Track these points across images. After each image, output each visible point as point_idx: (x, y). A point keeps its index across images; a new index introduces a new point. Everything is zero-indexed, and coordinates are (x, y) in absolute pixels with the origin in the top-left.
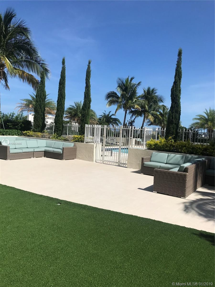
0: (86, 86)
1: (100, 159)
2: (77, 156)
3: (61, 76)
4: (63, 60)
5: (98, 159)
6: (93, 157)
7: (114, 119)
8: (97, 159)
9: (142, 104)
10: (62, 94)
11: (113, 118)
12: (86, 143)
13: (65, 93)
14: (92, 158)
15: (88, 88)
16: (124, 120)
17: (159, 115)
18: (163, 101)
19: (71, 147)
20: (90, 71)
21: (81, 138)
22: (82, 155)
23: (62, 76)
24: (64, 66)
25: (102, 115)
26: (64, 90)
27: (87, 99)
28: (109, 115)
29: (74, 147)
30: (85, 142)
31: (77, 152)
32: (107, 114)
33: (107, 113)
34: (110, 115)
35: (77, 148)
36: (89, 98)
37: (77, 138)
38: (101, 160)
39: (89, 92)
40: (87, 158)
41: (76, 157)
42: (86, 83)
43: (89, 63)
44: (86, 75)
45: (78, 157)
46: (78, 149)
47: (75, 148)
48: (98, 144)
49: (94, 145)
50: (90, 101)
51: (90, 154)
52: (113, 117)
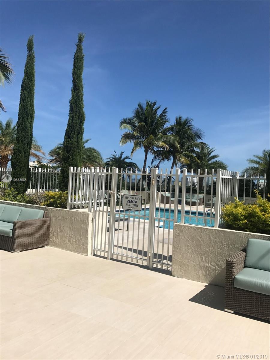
0: (74, 88)
1: (103, 249)
2: (51, 239)
3: (25, 73)
4: (28, 41)
5: (99, 248)
6: (87, 244)
7: (129, 163)
8: (96, 248)
9: (170, 140)
10: (27, 108)
11: (127, 162)
12: (71, 208)
13: (32, 106)
14: (83, 245)
15: (77, 92)
16: (144, 166)
17: (196, 158)
18: (201, 137)
19: (37, 218)
20: (83, 57)
21: (60, 197)
22: (62, 239)
23: (27, 73)
24: (32, 54)
25: (111, 158)
26: (30, 100)
27: (76, 114)
28: (121, 157)
29: (45, 218)
30: (69, 207)
31: (52, 230)
32: (118, 157)
33: (118, 155)
34: (123, 158)
35: (50, 221)
36: (80, 112)
37: (53, 197)
38: (107, 250)
39: (79, 100)
40: (72, 244)
41: (48, 242)
42: (74, 81)
43: (80, 40)
44: (74, 64)
45: (54, 242)
46: (53, 224)
47: (47, 221)
48: (97, 213)
49: (88, 215)
50: (82, 119)
51: (80, 236)
52: (127, 160)
